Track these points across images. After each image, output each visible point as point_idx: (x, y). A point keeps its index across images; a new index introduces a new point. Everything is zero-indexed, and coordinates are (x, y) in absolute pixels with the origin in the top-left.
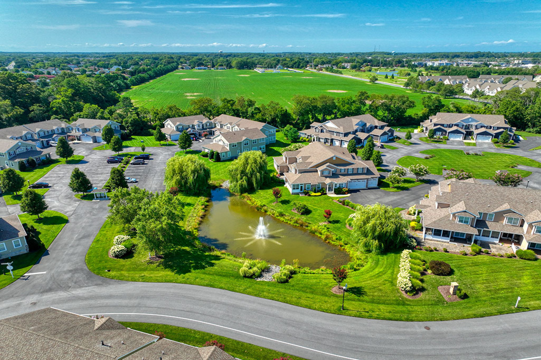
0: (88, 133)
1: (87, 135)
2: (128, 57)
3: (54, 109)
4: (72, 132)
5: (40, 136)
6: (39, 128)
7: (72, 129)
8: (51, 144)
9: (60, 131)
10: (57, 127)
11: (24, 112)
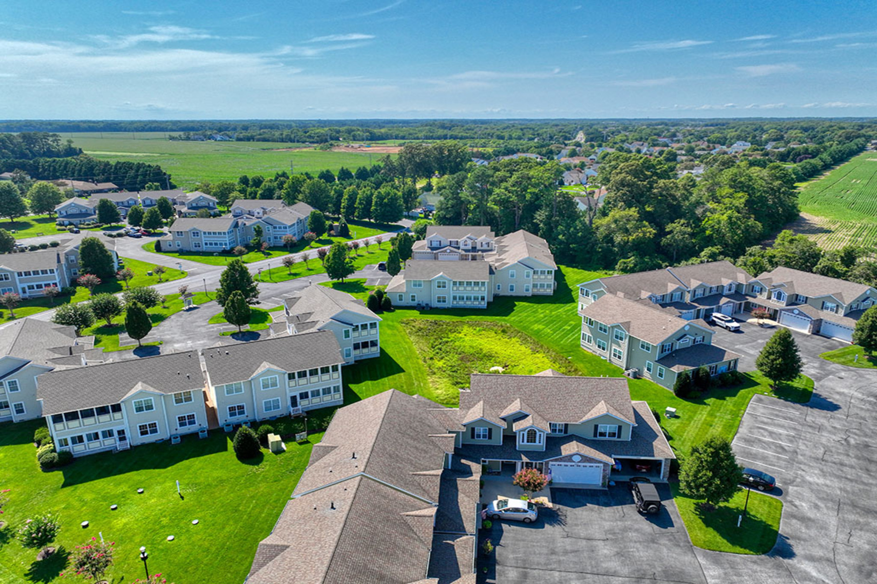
0: (803, 307)
1: (800, 314)
2: (754, 127)
3: (708, 232)
4: (759, 296)
5: (694, 296)
6: (695, 279)
7: (761, 289)
8: (715, 319)
9: (733, 291)
10: (730, 281)
11: (655, 234)
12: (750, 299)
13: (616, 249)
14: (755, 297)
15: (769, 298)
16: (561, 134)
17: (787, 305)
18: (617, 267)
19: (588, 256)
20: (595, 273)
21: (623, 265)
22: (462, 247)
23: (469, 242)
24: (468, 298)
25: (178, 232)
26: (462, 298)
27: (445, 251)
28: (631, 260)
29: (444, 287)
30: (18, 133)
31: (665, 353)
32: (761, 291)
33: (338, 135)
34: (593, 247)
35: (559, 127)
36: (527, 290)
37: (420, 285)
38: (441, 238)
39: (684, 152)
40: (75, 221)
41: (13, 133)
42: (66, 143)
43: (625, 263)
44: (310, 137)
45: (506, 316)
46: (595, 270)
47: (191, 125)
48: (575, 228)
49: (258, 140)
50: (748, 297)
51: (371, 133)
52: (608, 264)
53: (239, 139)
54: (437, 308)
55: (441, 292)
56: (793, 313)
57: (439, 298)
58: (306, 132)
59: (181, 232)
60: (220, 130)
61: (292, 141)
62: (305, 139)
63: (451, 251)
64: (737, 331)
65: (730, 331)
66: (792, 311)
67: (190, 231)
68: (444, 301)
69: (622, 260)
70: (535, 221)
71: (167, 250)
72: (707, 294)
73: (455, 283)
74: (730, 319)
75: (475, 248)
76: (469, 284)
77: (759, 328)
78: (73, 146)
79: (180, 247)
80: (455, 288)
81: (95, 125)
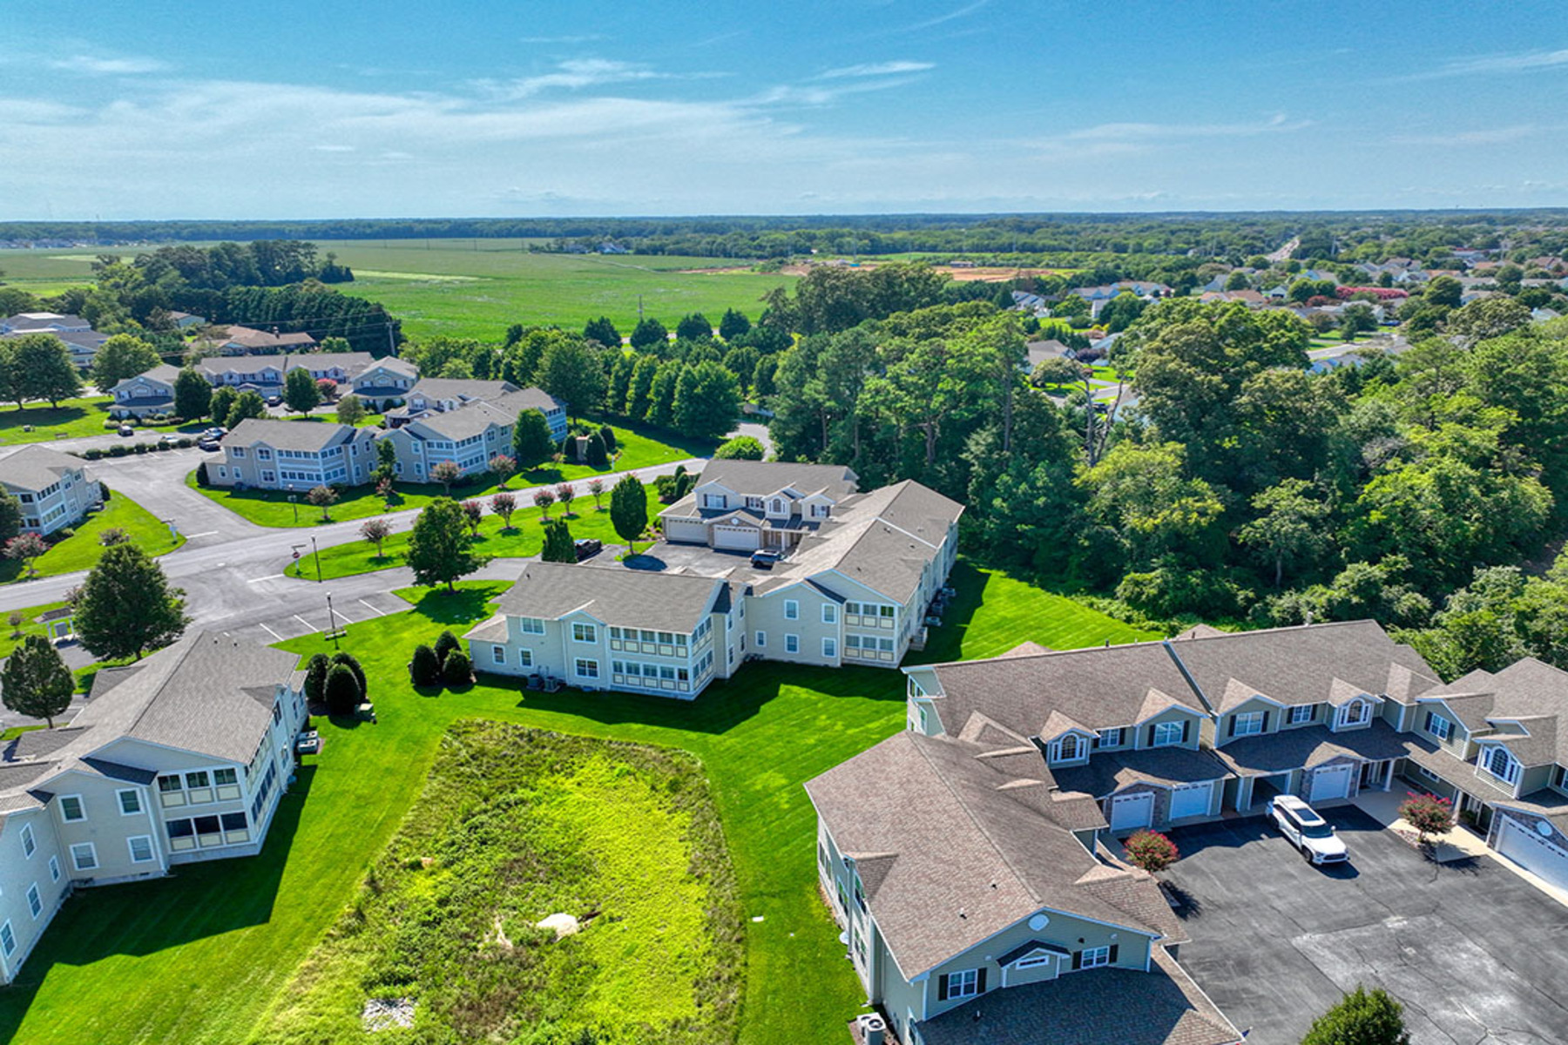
1: (1558, 838)
3: (1375, 517)
4: (1445, 747)
5: (1231, 733)
6: (1242, 679)
7: (1452, 727)
8: (1277, 814)
9: (1365, 721)
10: (1354, 693)
11: (1220, 515)
12: (1416, 754)
13: (1127, 543)
14: (1431, 748)
15: (1472, 760)
16: (1246, 242)
17: (1522, 798)
18: (1119, 589)
19: (1059, 554)
20: (1067, 600)
21: (1130, 588)
22: (770, 513)
23: (786, 503)
24: (650, 672)
25: (235, 449)
26: (633, 670)
27: (729, 522)
28: (1154, 579)
29: (591, 639)
30: (250, 243)
31: (952, 1002)
32: (1451, 733)
33: (808, 244)
34: (1071, 533)
35: (1256, 228)
36: (829, 651)
37: (538, 629)
38: (724, 490)
39: (1493, 281)
40: (140, 410)
41: (239, 244)
42: (325, 259)
43: (1137, 583)
44: (761, 247)
45: (717, 732)
46: (1068, 593)
47: (584, 226)
48: (1032, 486)
49: (672, 253)
50: (1410, 746)
51: (871, 241)
52: (1101, 582)
53: (640, 252)
54: (577, 690)
55: (584, 651)
56: (1535, 830)
57: (580, 663)
58: (753, 239)
59: (241, 449)
60: (619, 235)
61: (727, 254)
62: (748, 251)
63: (742, 523)
64: (1337, 867)
65: (1310, 863)
66: (1532, 821)
67: (254, 448)
68: (594, 674)
69: (1133, 575)
70: (963, 456)
71: (218, 483)
72: (1277, 724)
73: (615, 632)
74: (1321, 822)
75: (800, 516)
76: (649, 636)
77: (1416, 862)
78: (336, 263)
79: (240, 479)
80: (616, 645)
81: (435, 226)
